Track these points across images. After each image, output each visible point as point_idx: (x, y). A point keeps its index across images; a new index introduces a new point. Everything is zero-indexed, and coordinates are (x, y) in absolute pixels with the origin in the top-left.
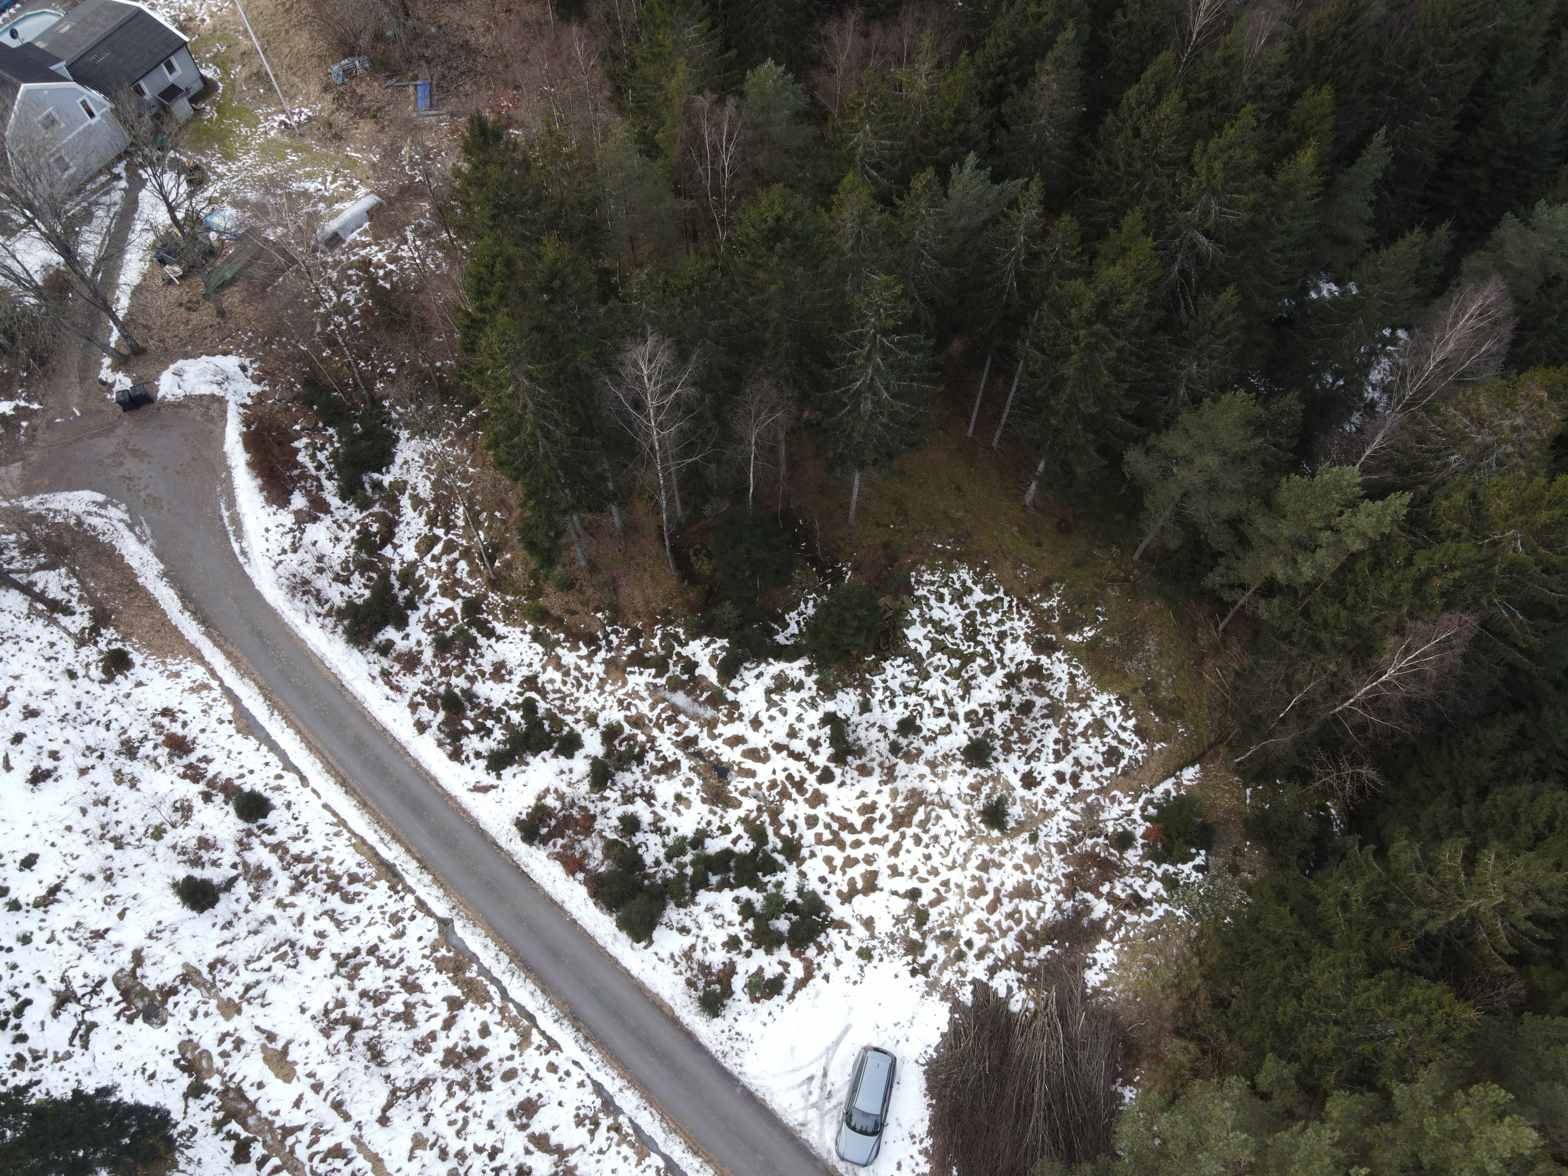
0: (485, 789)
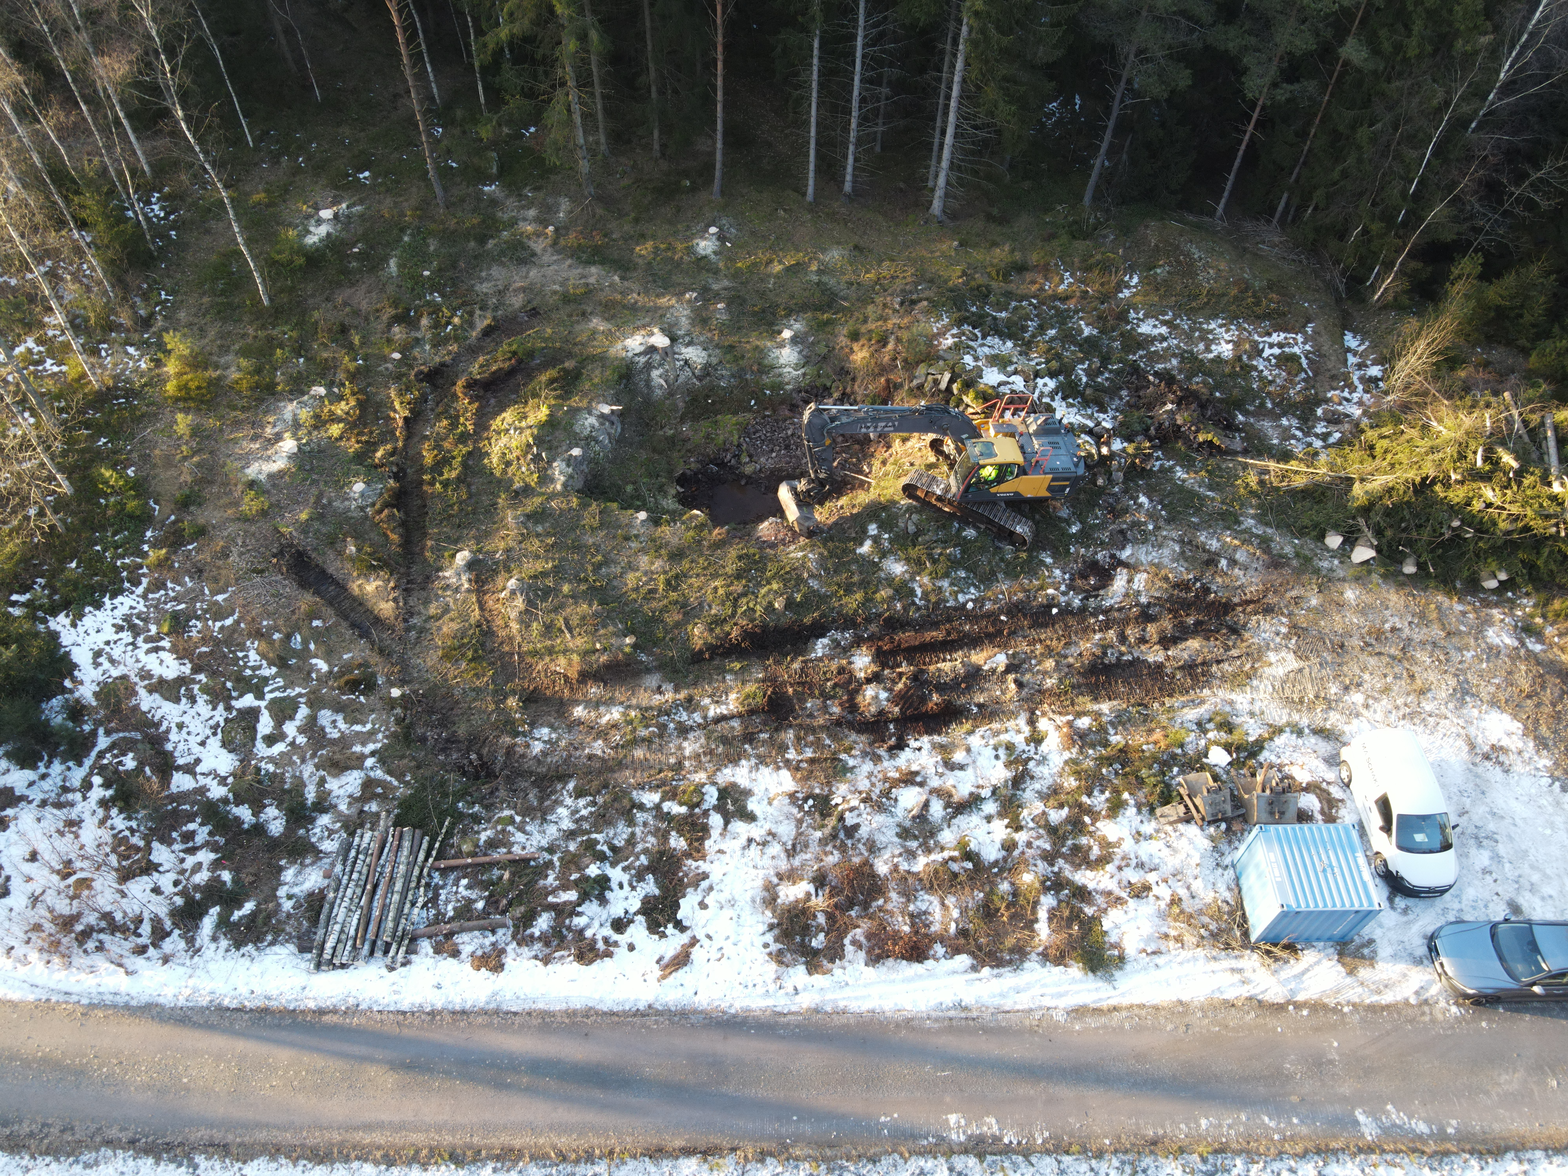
0: (682, 960)
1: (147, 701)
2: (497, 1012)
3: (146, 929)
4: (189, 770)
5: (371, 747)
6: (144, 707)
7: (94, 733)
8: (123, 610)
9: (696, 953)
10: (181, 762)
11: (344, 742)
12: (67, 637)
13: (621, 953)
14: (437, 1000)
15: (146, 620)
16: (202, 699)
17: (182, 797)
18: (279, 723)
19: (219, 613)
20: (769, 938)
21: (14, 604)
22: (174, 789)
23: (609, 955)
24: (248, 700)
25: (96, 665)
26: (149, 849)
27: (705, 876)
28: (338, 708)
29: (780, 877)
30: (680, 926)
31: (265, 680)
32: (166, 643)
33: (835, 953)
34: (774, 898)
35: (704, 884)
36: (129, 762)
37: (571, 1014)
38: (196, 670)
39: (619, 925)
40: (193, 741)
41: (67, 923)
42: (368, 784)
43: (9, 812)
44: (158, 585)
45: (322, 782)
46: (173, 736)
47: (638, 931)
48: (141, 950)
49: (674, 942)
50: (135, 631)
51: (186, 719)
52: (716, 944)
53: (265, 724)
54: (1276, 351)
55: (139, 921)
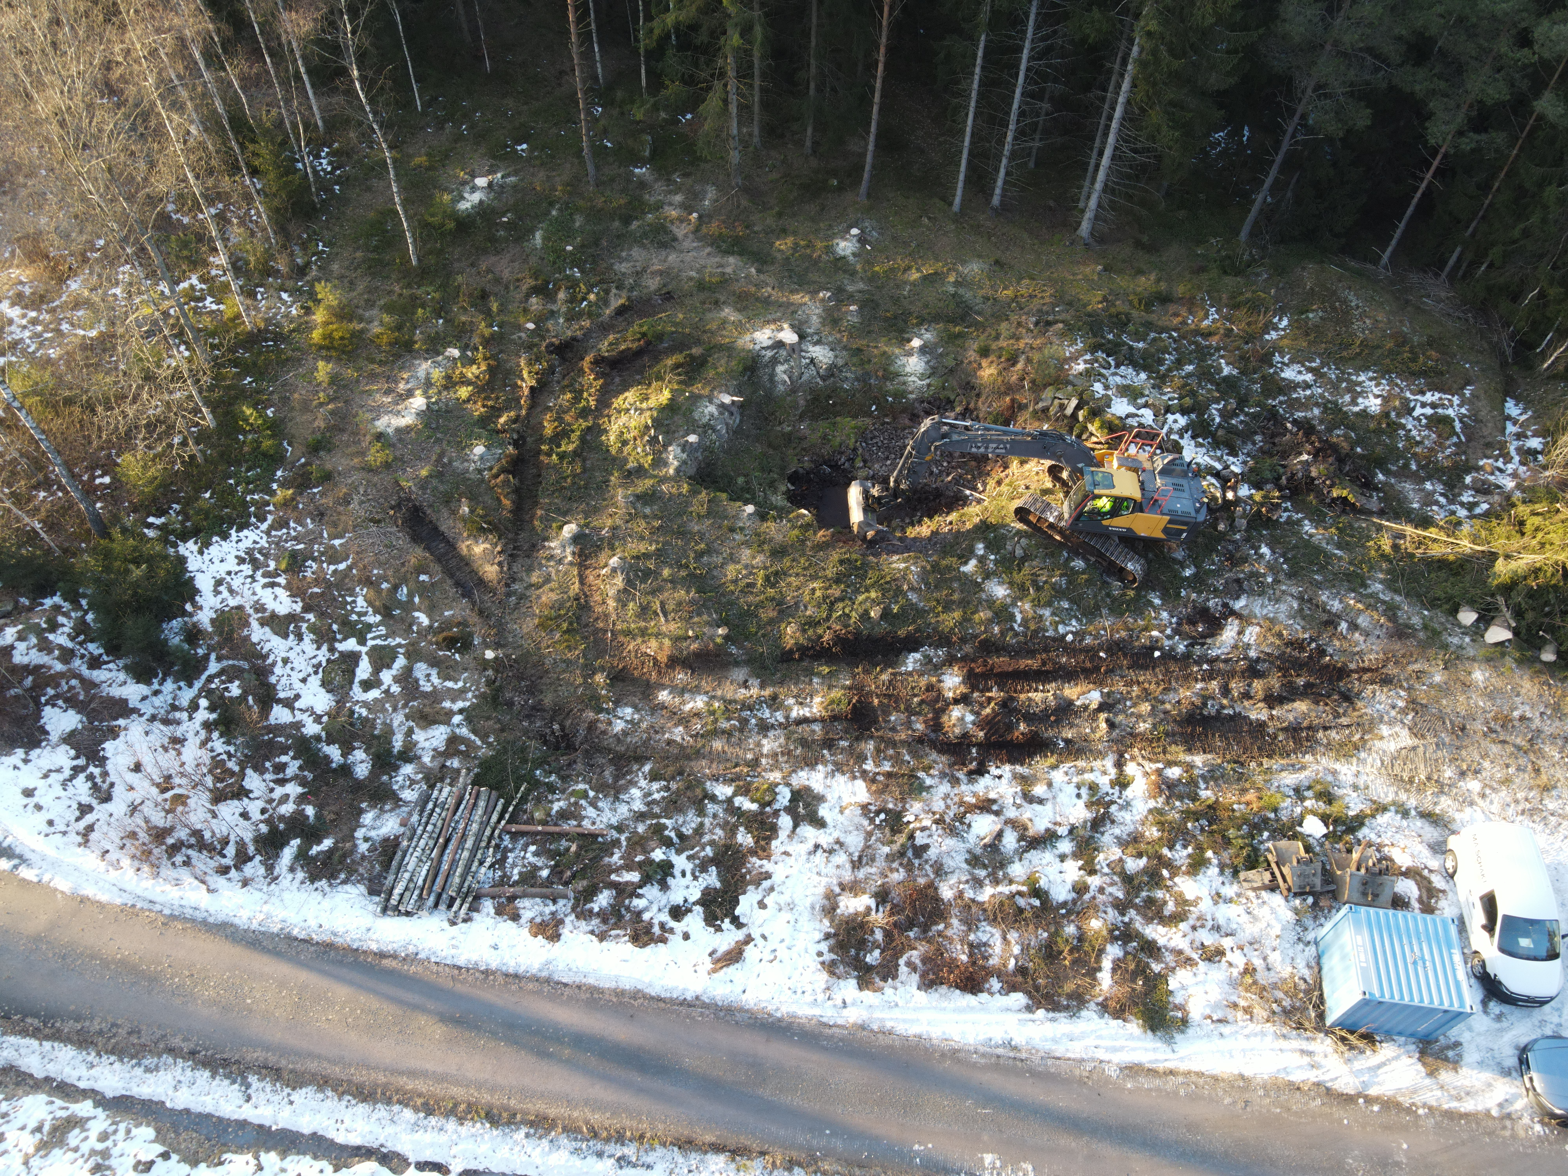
0: (734, 956)
1: (258, 633)
2: (548, 981)
3: (230, 851)
4: (289, 704)
5: (460, 704)
6: (255, 639)
7: (206, 657)
8: (247, 544)
9: (749, 950)
10: (282, 695)
11: (435, 696)
12: (193, 564)
13: (675, 940)
14: (493, 960)
15: (266, 556)
16: (308, 638)
17: (279, 729)
18: (377, 670)
19: (334, 557)
20: (824, 947)
21: (150, 526)
22: (272, 720)
23: (663, 940)
24: (350, 644)
25: (217, 593)
26: (242, 775)
27: (768, 876)
28: (434, 662)
29: (843, 887)
30: (737, 923)
31: (369, 627)
32: (282, 580)
33: (888, 971)
34: (834, 907)
35: (766, 884)
36: (235, 690)
37: (620, 993)
38: (306, 609)
39: (677, 913)
40: (296, 677)
41: (159, 834)
42: (453, 740)
43: (121, 722)
44: (281, 523)
45: (410, 732)
46: (278, 670)
47: (695, 921)
48: (224, 871)
49: (729, 937)
50: (256, 565)
51: (292, 655)
52: (771, 945)
53: (364, 670)
54: (1429, 411)
55: (225, 842)
